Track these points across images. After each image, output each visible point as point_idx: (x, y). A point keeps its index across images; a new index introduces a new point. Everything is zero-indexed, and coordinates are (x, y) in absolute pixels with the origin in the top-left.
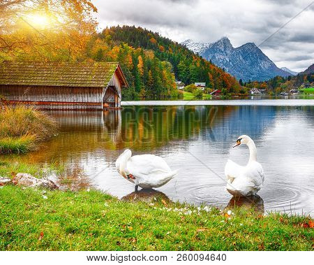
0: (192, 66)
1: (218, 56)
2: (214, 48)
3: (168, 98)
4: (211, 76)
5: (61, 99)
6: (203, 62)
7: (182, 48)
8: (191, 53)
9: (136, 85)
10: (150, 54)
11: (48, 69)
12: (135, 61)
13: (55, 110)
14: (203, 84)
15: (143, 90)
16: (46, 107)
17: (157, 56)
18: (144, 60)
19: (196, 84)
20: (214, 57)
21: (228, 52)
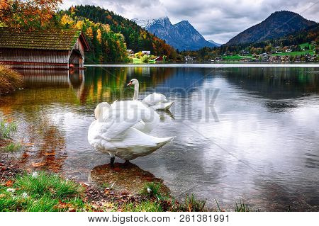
0: (140, 38)
1: (160, 31)
2: (157, 24)
3: (122, 62)
4: (154, 46)
5: (32, 60)
6: (148, 35)
7: (132, 24)
8: (139, 27)
9: (95, 52)
10: (107, 28)
11: (21, 34)
12: (95, 33)
13: (28, 69)
14: (149, 52)
15: (101, 56)
16: (20, 66)
17: (112, 29)
18: (102, 32)
19: (143, 52)
20: (157, 31)
21: (168, 28)
